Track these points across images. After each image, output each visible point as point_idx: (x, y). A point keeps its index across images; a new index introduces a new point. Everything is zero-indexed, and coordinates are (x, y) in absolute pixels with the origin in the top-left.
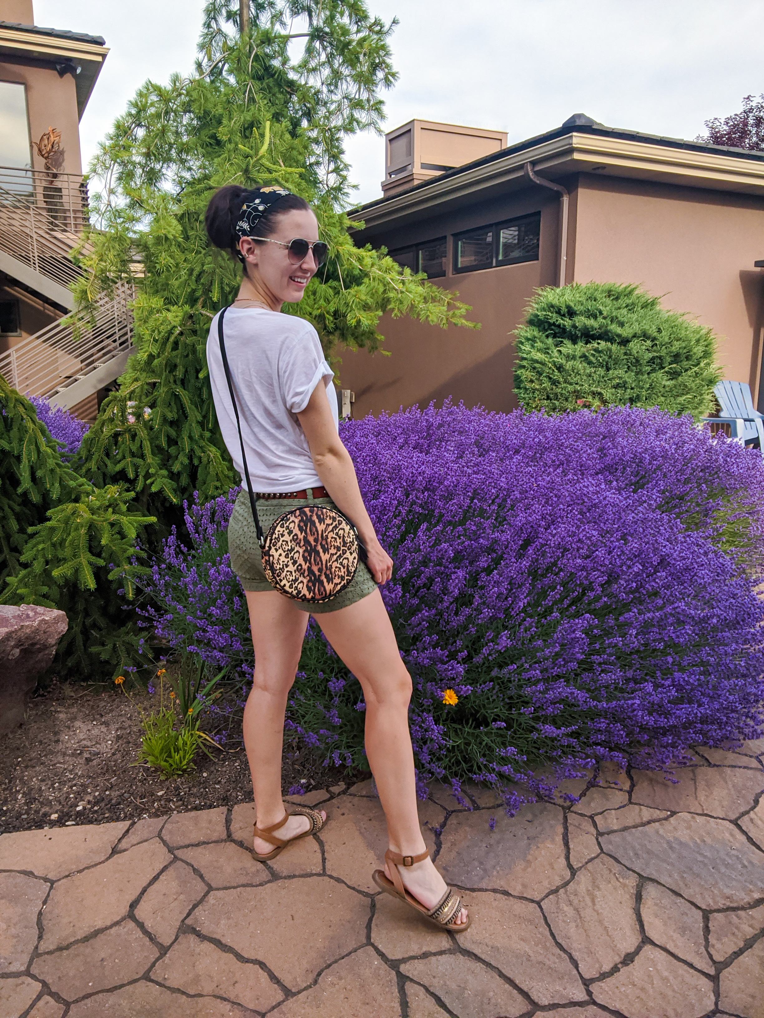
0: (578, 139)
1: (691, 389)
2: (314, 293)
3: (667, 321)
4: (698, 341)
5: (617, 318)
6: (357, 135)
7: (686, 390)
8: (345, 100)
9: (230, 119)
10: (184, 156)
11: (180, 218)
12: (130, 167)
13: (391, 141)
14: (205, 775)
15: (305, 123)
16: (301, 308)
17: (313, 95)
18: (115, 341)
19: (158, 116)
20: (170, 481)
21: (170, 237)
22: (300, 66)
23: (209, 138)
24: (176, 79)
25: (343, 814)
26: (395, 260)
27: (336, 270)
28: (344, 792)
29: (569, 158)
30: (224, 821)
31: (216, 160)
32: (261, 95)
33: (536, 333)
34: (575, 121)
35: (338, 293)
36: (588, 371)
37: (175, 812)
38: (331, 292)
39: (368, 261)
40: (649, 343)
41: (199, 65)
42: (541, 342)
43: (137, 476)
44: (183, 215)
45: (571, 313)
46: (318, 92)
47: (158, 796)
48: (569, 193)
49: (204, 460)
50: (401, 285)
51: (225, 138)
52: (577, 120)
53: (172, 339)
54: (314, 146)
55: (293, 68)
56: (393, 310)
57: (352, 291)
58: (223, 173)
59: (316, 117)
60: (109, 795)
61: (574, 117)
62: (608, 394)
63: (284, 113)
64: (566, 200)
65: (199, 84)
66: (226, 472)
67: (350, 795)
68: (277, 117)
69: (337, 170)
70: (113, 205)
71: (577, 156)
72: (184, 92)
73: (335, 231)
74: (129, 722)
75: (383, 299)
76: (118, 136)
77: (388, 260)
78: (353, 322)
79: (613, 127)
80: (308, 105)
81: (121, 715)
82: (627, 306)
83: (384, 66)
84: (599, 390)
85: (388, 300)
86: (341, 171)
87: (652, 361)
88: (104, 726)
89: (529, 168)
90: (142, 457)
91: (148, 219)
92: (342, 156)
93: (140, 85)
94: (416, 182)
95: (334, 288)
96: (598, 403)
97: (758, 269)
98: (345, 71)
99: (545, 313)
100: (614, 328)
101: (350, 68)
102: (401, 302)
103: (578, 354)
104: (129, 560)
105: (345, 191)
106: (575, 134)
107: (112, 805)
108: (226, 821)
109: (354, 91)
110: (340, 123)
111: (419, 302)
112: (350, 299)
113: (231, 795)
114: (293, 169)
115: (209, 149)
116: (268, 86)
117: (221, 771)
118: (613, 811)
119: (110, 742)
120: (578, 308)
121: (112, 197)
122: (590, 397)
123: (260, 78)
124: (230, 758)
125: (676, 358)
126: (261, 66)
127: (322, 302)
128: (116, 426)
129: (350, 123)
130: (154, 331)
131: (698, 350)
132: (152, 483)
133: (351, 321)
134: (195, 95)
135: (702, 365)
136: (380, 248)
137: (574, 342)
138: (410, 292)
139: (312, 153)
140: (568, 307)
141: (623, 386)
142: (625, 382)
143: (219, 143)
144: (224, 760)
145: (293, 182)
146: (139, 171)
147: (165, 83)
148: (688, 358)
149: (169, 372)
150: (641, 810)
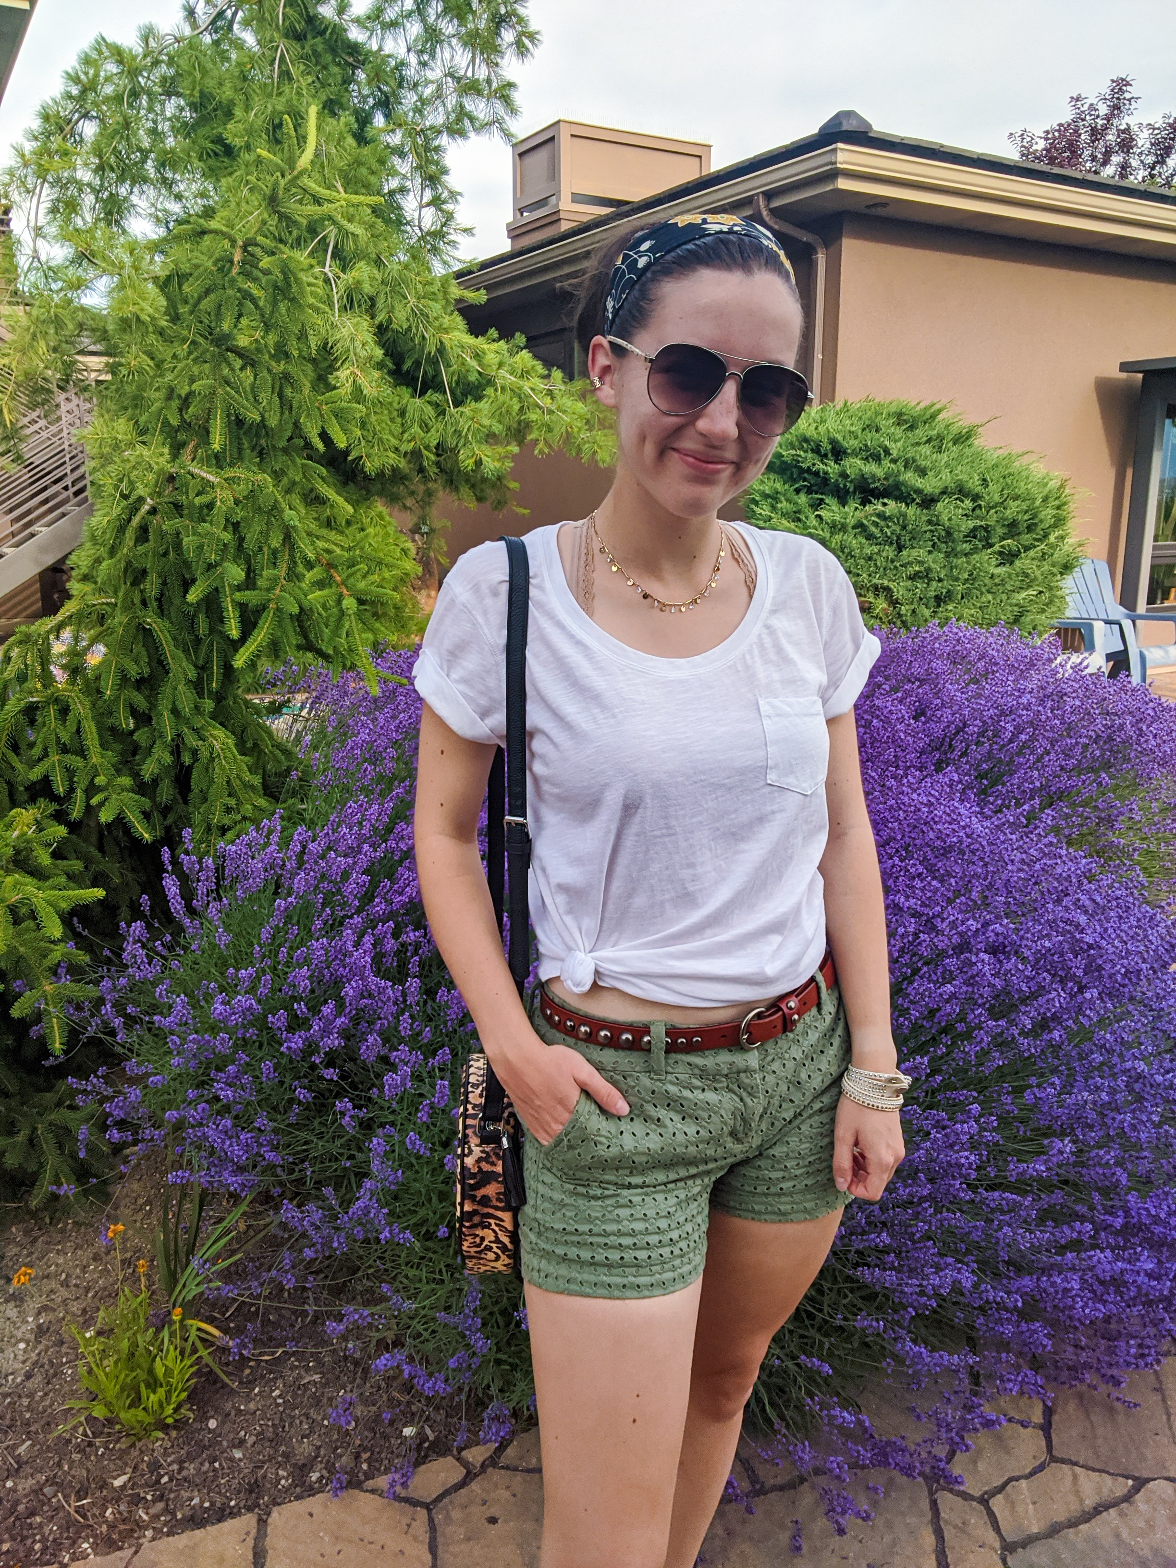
0: (847, 154)
1: (1036, 579)
2: (402, 413)
3: (995, 466)
4: (1045, 499)
5: (914, 461)
6: (470, 141)
7: (1027, 580)
8: (449, 80)
9: (247, 108)
10: (169, 175)
11: (164, 284)
12: (72, 191)
13: (521, 155)
14: (212, 1424)
15: (379, 120)
16: (381, 439)
17: (392, 70)
18: (66, 488)
19: (118, 99)
20: (137, 797)
21: (145, 318)
22: (369, 18)
23: (212, 142)
24: (147, 34)
25: (493, 1520)
26: (536, 357)
27: (438, 373)
28: (492, 1462)
29: (831, 187)
30: (251, 1557)
31: (223, 180)
32: (302, 67)
33: (778, 486)
34: (840, 124)
35: (443, 413)
36: (868, 551)
37: (149, 1533)
38: (430, 411)
39: (491, 358)
40: (968, 504)
41: (191, 13)
42: (787, 500)
43: (72, 790)
44: (169, 278)
45: (838, 452)
46: (402, 64)
47: (115, 1490)
48: (827, 245)
49: (204, 754)
50: (548, 400)
51: (238, 142)
52: (845, 122)
53: (136, 520)
54: (396, 160)
55: (357, 21)
56: (536, 442)
57: (466, 410)
58: (238, 204)
59: (400, 110)
60: (14, 1490)
61: (838, 116)
62: (900, 590)
63: (344, 100)
64: (821, 258)
65: (193, 44)
66: (247, 777)
67: (506, 1468)
68: (331, 107)
69: (437, 202)
70: (43, 258)
71: (843, 184)
72: (165, 58)
73: (436, 308)
74: (64, 1293)
75: (519, 423)
76: (48, 135)
77: (525, 355)
78: (470, 464)
79: (903, 135)
80: (385, 88)
81: (47, 1277)
82: (929, 441)
83: (514, 20)
84: (886, 583)
85: (527, 426)
86: (444, 202)
87: (972, 534)
88: (12, 1304)
89: (762, 202)
90: (82, 752)
91: (104, 283)
92: (445, 178)
93: (85, 43)
94: (565, 226)
95: (436, 405)
96: (885, 605)
97: (1124, 375)
98: (448, 27)
99: (793, 452)
100: (910, 477)
101: (455, 21)
102: (550, 430)
103: (851, 521)
104: (54, 971)
105: (451, 237)
106: (840, 145)
107: (17, 1518)
108: (255, 1554)
109: (464, 64)
110: (440, 120)
111: (580, 429)
112: (464, 425)
113: (264, 1477)
114: (362, 198)
115: (212, 162)
116: (314, 51)
117: (247, 1412)
118: (1023, 1483)
119: (22, 1346)
120: (851, 444)
121: (40, 242)
122: (871, 594)
123: (299, 37)
124: (263, 1377)
125: (1012, 529)
126: (301, 15)
127: (416, 429)
128: (31, 693)
129: (459, 120)
130: (121, 480)
131: (1047, 514)
132: (101, 804)
133: (467, 463)
134: (184, 63)
135: (1052, 539)
136: (512, 336)
137: (843, 503)
138: (564, 412)
139: (393, 173)
140: (833, 442)
141: (925, 576)
142: (928, 570)
143: (229, 151)
144: (250, 1383)
145: (362, 222)
146: (89, 199)
147: (131, 41)
148: (1030, 529)
149: (132, 584)
150: (1075, 1477)
